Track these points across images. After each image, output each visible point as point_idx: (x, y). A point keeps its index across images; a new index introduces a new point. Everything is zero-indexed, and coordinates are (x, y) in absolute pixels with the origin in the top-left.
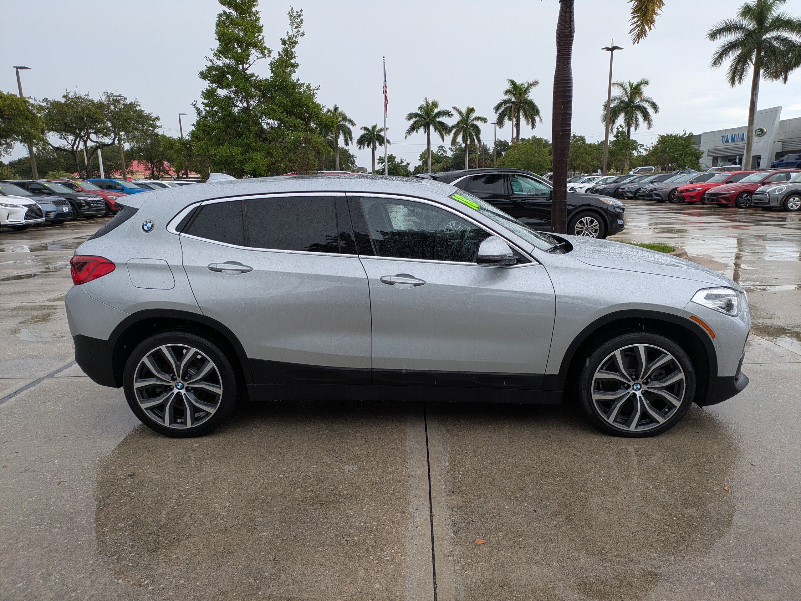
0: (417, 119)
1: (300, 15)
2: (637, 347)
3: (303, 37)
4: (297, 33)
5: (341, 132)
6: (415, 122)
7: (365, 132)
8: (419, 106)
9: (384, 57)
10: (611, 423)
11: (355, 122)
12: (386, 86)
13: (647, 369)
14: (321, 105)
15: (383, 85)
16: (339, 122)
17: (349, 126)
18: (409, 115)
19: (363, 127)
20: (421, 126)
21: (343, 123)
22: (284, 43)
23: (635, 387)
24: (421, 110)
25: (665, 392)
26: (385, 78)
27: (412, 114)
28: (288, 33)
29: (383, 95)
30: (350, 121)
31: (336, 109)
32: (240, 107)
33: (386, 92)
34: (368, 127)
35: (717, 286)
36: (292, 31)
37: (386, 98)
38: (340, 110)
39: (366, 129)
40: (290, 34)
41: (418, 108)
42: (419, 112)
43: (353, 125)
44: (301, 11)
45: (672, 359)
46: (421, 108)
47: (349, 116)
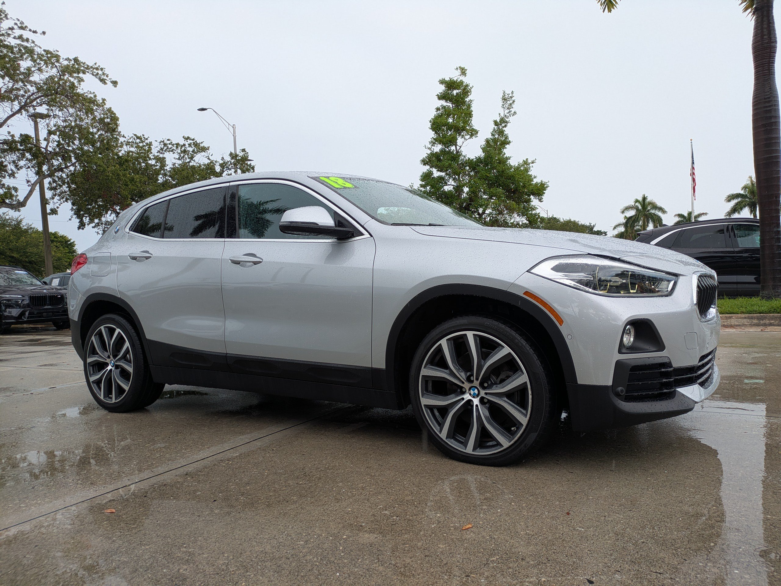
0: (740, 199)
1: (511, 97)
2: (466, 335)
3: (515, 116)
4: (508, 113)
5: (650, 220)
6: (737, 204)
7: (680, 219)
8: (743, 185)
9: (691, 140)
10: (444, 439)
11: (666, 209)
12: (693, 168)
13: (480, 368)
14: (533, 176)
15: (690, 167)
16: (649, 210)
17: (660, 214)
18: (729, 196)
19: (677, 213)
20: (745, 207)
21: (653, 211)
22: (496, 123)
23: (472, 392)
24: (745, 189)
25: (505, 401)
26: (693, 160)
27: (733, 195)
28: (500, 114)
29: (690, 178)
30: (661, 209)
31: (644, 199)
32: (453, 185)
33: (694, 174)
34: (683, 213)
35: (583, 253)
36: (503, 112)
37: (694, 180)
38: (648, 200)
39: (680, 216)
40: (502, 115)
41: (740, 189)
42: (742, 192)
43: (664, 212)
44: (512, 93)
45: (510, 353)
46: (745, 188)
47: (659, 204)
